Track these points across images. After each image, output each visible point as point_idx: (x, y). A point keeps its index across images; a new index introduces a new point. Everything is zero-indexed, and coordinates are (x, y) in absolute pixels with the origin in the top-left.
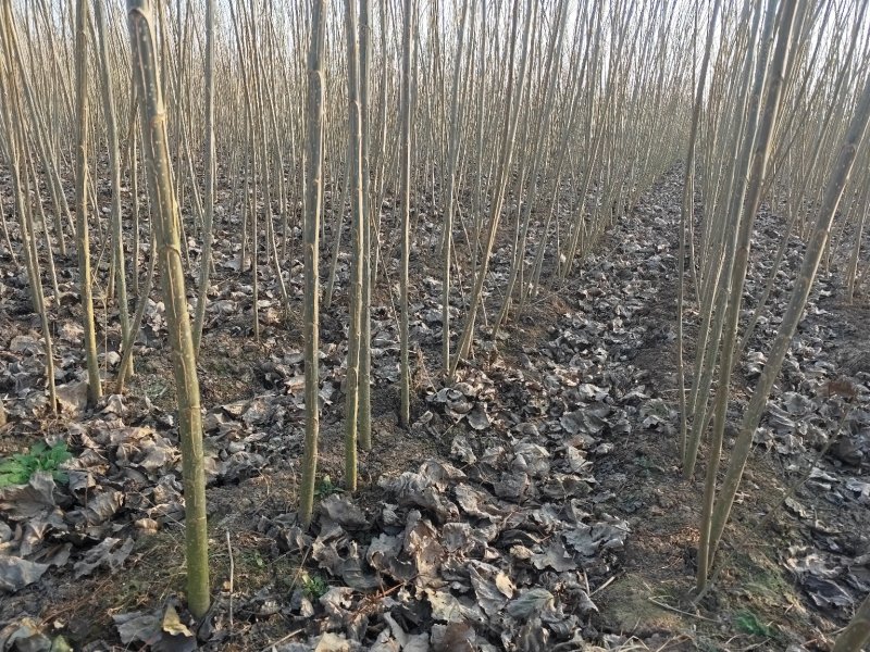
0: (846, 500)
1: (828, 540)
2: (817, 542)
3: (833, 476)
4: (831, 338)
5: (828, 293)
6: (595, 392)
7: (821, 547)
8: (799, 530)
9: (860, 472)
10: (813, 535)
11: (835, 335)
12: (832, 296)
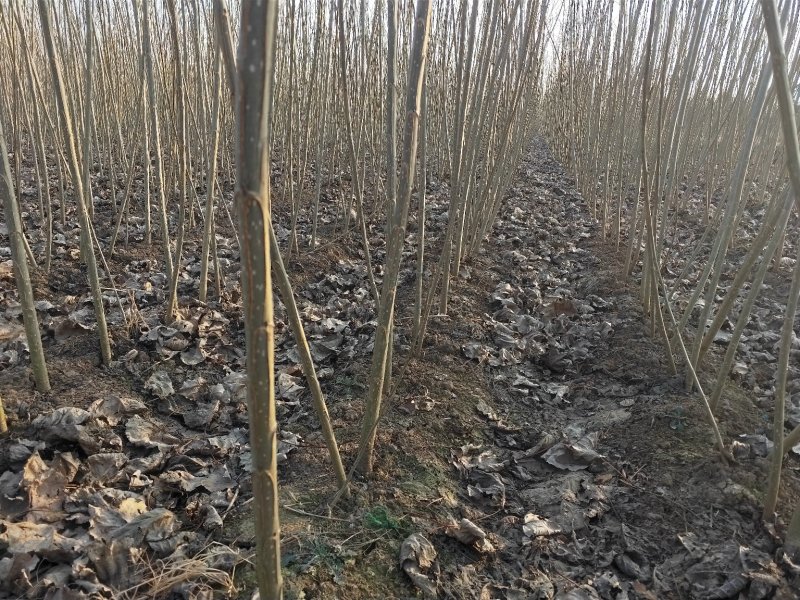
0: (542, 402)
1: (508, 438)
2: (498, 441)
3: (535, 382)
4: (579, 270)
5: (587, 235)
6: (336, 325)
7: (500, 445)
8: (483, 431)
9: (564, 378)
10: (496, 434)
11: (582, 268)
12: (591, 238)
